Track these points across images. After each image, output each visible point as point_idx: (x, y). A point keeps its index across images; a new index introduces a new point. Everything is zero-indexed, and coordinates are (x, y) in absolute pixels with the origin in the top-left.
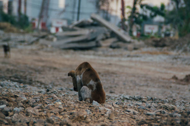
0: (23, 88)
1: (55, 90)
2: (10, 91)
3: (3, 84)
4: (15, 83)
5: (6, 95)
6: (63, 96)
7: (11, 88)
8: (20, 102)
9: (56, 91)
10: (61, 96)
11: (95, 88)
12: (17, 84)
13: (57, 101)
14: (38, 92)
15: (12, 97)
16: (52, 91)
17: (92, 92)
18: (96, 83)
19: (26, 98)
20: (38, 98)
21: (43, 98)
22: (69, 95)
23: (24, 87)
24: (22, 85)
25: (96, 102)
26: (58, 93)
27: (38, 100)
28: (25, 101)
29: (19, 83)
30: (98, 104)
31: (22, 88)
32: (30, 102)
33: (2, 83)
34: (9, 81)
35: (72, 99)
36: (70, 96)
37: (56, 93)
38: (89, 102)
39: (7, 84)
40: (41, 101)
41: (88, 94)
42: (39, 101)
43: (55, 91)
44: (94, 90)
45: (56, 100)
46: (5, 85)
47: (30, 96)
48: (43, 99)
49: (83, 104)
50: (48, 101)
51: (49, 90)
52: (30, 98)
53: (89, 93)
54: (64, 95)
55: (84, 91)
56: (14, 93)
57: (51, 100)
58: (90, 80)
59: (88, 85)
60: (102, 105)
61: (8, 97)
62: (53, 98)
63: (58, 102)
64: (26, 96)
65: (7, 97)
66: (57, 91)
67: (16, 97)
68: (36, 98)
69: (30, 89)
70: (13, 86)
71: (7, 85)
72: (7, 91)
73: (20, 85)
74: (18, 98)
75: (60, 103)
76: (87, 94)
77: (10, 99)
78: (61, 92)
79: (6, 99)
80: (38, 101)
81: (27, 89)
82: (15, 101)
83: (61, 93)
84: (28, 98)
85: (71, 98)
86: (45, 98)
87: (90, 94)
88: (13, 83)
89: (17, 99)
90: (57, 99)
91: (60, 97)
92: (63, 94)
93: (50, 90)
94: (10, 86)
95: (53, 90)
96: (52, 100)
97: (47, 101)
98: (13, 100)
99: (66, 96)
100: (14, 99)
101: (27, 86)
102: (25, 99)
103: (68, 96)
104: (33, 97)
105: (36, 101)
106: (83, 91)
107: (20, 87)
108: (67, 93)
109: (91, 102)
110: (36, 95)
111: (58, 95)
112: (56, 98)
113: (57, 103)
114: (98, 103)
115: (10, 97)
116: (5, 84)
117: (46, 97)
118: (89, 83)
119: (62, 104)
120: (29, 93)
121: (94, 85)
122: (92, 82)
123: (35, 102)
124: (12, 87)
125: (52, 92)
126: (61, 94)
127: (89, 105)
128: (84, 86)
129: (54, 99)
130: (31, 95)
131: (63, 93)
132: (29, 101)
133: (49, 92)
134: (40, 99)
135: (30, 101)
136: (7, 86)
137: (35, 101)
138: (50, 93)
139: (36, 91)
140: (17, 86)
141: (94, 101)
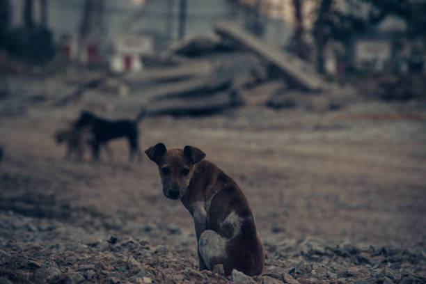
0: (49, 232)
1: (131, 239)
2: (16, 246)
4: (27, 220)
5: (7, 263)
6: (152, 254)
7: (16, 232)
8: (45, 280)
9: (135, 242)
10: (148, 254)
11: (237, 232)
12: (33, 222)
13: (139, 274)
14: (89, 245)
15: (22, 268)
16: (125, 242)
17: (227, 242)
18: (242, 219)
19: (59, 270)
20: (90, 269)
21: (104, 269)
22: (168, 251)
23: (50, 229)
24: (45, 224)
25: (241, 273)
26: (140, 246)
27: (91, 273)
28: (57, 278)
29: (36, 220)
30: (244, 279)
31: (45, 234)
32: (70, 281)
34: (11, 213)
35: (176, 263)
36: (171, 254)
37: (134, 246)
38: (223, 272)
39: (7, 222)
40: (98, 278)
41: (218, 247)
42: (93, 277)
43: (131, 242)
44: (233, 237)
45: (136, 273)
46: (2, 227)
47: (69, 264)
48: (103, 271)
49: (206, 279)
50: (117, 277)
51: (116, 239)
52: (70, 270)
53: (219, 245)
54: (156, 252)
55: (207, 241)
56: (25, 250)
57: (123, 271)
60: (256, 280)
61: (13, 269)
62: (128, 268)
63: (141, 276)
64: (59, 263)
65: (9, 270)
66: (138, 240)
67: (33, 267)
68: (86, 270)
69: (67, 233)
70: (21, 228)
71: (5, 225)
72: (8, 246)
73: (39, 223)
74: (39, 271)
75: (148, 280)
76: (215, 248)
77: (18, 274)
78: (146, 243)
79: (7, 273)
80: (90, 278)
81: (58, 234)
82: (32, 278)
83: (146, 246)
84: (64, 270)
85: (175, 260)
86: (110, 267)
87: (224, 248)
88: (21, 219)
89: (36, 274)
90: (140, 270)
91: (146, 257)
92: (153, 249)
93: (119, 237)
94: (14, 228)
95: (126, 239)
96: (127, 272)
97: (114, 275)
98: (26, 275)
99: (159, 253)
100: (28, 274)
101: (59, 227)
102: (56, 271)
103: (165, 252)
104: (76, 265)
105: (86, 277)
107: (40, 230)
108: (162, 246)
109: (228, 273)
110: (83, 260)
111: (140, 252)
112: (136, 266)
113: (141, 281)
114: (245, 276)
115: (19, 269)
117: (112, 264)
118: (225, 220)
119: (153, 282)
120: (66, 255)
121: (238, 223)
122: (233, 218)
123: (83, 281)
124: (21, 231)
125: (124, 245)
126: (148, 249)
127: (221, 281)
128: (209, 231)
129: (132, 271)
130: (71, 261)
131: (154, 246)
132: (67, 278)
133: (118, 245)
134: (95, 271)
135: (71, 278)
136: (7, 228)
137: (82, 278)
138: (119, 248)
139: (82, 243)
140: (33, 227)
141: (235, 271)
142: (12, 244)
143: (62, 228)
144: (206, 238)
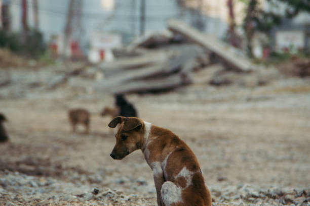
0: (46, 187)
1: (109, 190)
2: (22, 198)
3: (6, 181)
4: (30, 178)
6: (126, 201)
7: (22, 188)
9: (113, 192)
10: (123, 201)
11: (189, 183)
12: (34, 180)
14: (78, 196)
16: (105, 192)
17: (182, 191)
18: (192, 173)
22: (138, 199)
23: (47, 185)
24: (43, 181)
26: (116, 195)
29: (37, 178)
31: (43, 188)
33: (3, 179)
34: (17, 173)
36: (140, 200)
37: (111, 195)
39: (14, 180)
41: (176, 195)
43: (110, 193)
44: (187, 187)
46: (10, 184)
51: (98, 191)
53: (177, 193)
54: (129, 200)
55: (167, 190)
56: (29, 202)
58: (181, 169)
59: (176, 177)
66: (115, 191)
69: (61, 187)
70: (25, 185)
71: (13, 183)
72: (16, 199)
73: (39, 180)
76: (173, 195)
78: (122, 192)
81: (53, 188)
83: (121, 195)
87: (180, 196)
88: (24, 178)
91: (122, 203)
92: (127, 198)
93: (100, 189)
94: (20, 185)
95: (106, 190)
99: (132, 200)
101: (54, 183)
103: (136, 199)
106: (165, 191)
107: (40, 186)
108: (133, 195)
111: (117, 200)
116: (10, 181)
118: (179, 174)
121: (189, 176)
122: (185, 172)
124: (25, 187)
125: (105, 195)
126: (122, 197)
128: (168, 182)
131: (127, 195)
133: (99, 195)
136: (14, 185)
138: (100, 197)
139: (72, 194)
140: (34, 184)
142: (18, 197)
143: (56, 183)
144: (166, 188)
